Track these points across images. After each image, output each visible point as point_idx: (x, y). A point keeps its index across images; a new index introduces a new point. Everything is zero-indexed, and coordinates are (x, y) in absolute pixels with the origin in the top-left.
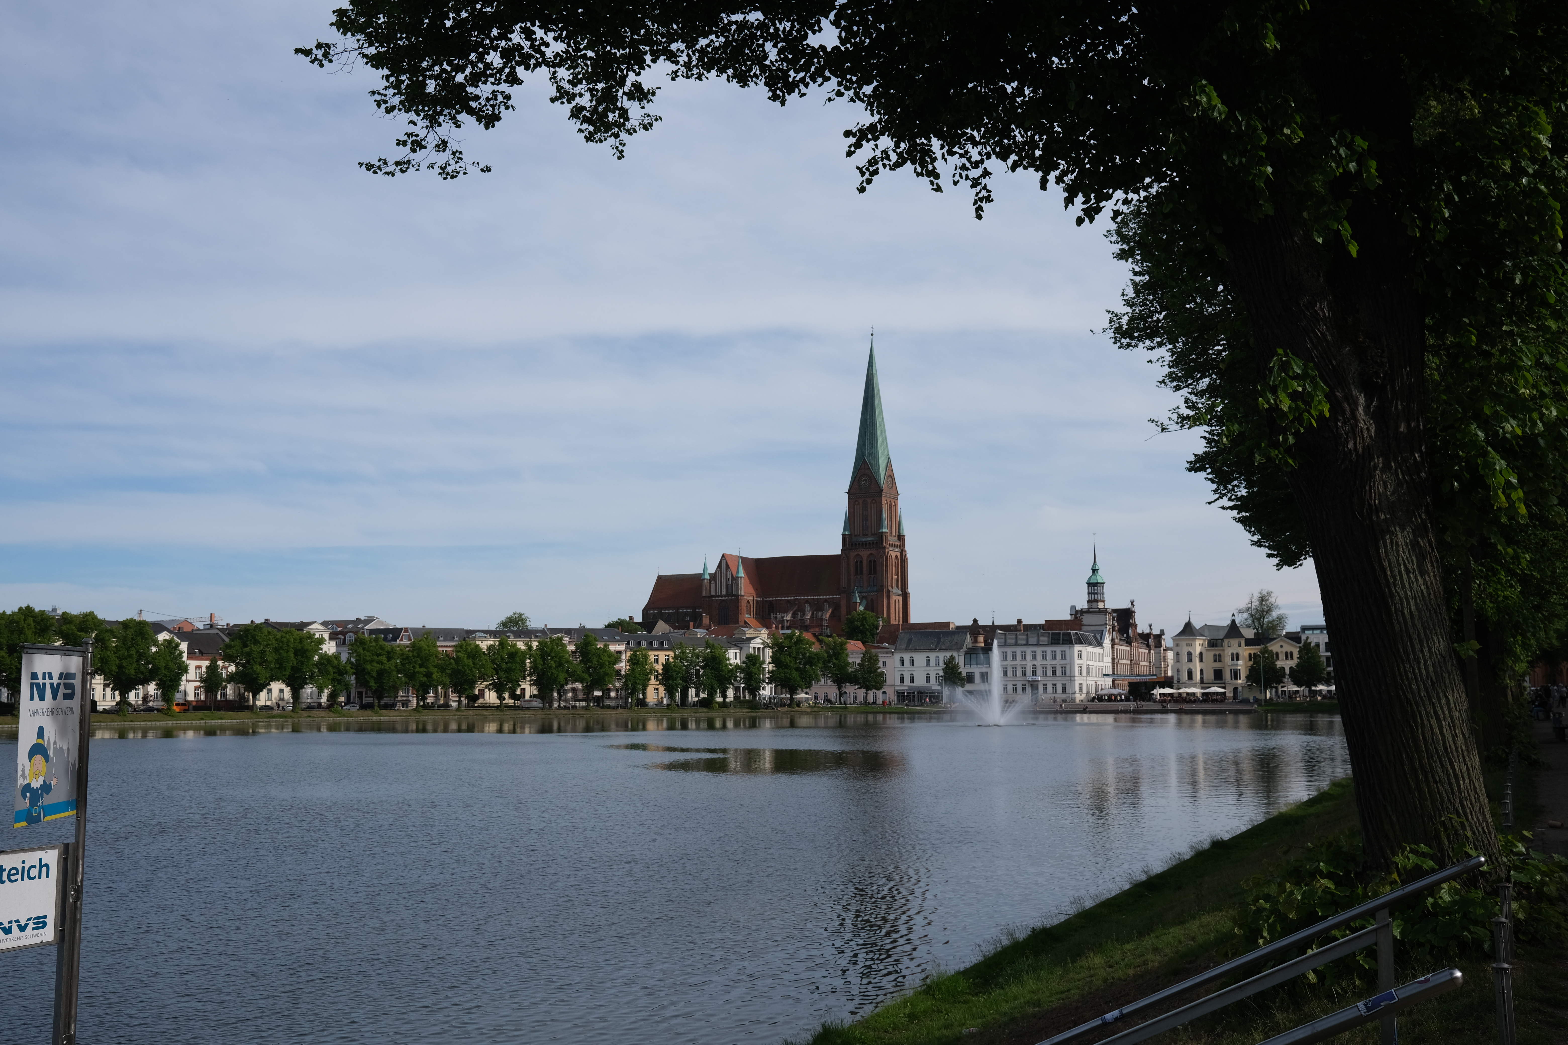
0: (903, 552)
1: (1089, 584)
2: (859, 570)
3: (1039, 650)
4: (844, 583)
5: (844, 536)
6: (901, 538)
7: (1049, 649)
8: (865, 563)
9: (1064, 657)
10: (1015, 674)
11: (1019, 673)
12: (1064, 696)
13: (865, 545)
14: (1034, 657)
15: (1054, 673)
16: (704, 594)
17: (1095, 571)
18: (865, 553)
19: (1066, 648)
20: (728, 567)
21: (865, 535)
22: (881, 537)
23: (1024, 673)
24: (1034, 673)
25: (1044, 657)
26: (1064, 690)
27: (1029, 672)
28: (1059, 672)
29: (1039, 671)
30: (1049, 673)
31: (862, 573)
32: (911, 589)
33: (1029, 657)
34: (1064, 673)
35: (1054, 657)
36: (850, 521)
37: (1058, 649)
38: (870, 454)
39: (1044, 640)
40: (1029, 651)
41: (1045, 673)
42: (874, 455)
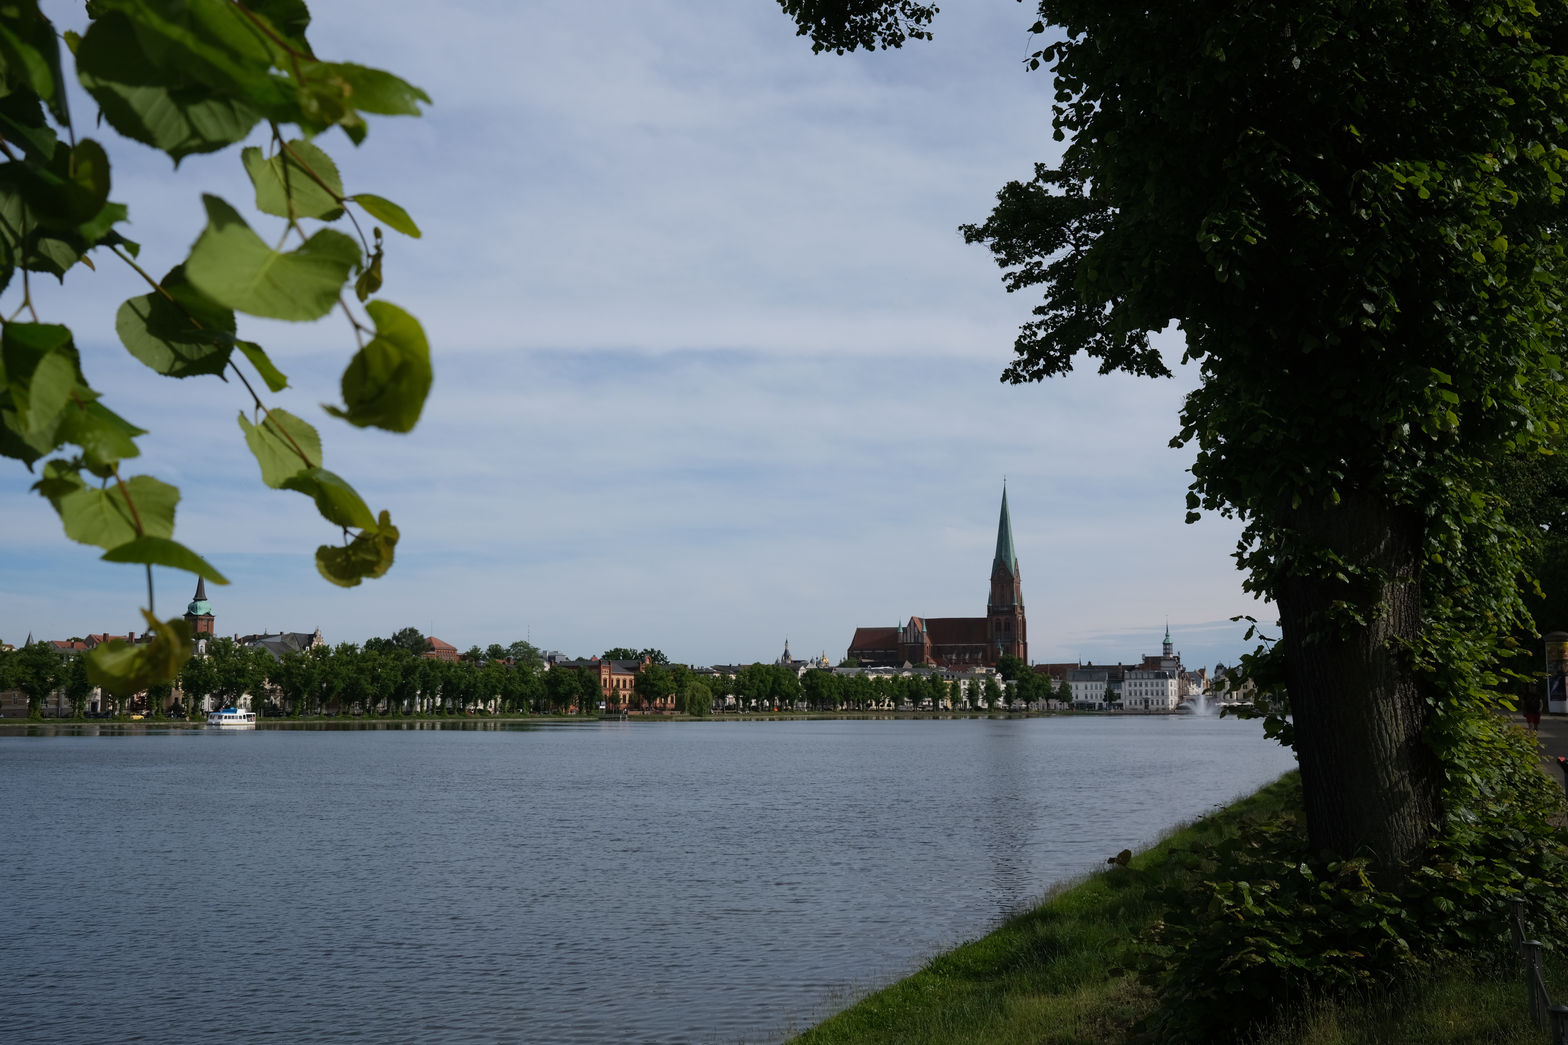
0: (1023, 617)
1: (1165, 644)
2: (998, 627)
3: (1149, 682)
4: (989, 637)
5: (989, 607)
6: (1022, 608)
7: (1155, 681)
8: (1003, 624)
9: (1163, 685)
10: (1136, 694)
11: (1138, 694)
12: (1163, 707)
13: (1003, 613)
14: (1146, 685)
15: (1157, 694)
16: (899, 642)
17: (1167, 636)
18: (1002, 618)
19: (1164, 681)
20: (915, 625)
21: (1002, 607)
22: (1014, 607)
23: (1141, 694)
24: (1147, 694)
25: (1152, 685)
26: (1163, 703)
27: (1144, 693)
28: (1160, 694)
29: (1149, 693)
30: (1155, 694)
31: (1000, 630)
32: (1027, 641)
33: (1143, 685)
34: (1163, 694)
35: (1157, 685)
36: (992, 598)
37: (1160, 681)
38: (1005, 556)
39: (1152, 676)
40: (1143, 682)
41: (1152, 694)
42: (1008, 556)
